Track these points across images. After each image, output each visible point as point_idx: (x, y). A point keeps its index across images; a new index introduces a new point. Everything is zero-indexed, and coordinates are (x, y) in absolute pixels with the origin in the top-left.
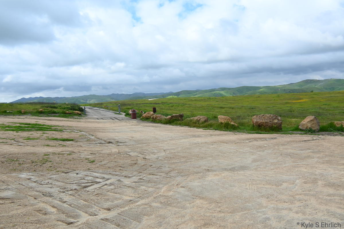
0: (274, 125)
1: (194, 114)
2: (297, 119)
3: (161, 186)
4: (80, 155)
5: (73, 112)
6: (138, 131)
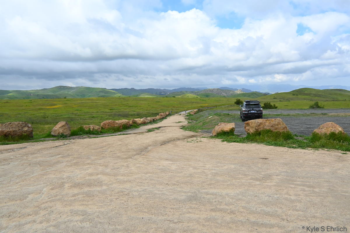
2: (50, 125)
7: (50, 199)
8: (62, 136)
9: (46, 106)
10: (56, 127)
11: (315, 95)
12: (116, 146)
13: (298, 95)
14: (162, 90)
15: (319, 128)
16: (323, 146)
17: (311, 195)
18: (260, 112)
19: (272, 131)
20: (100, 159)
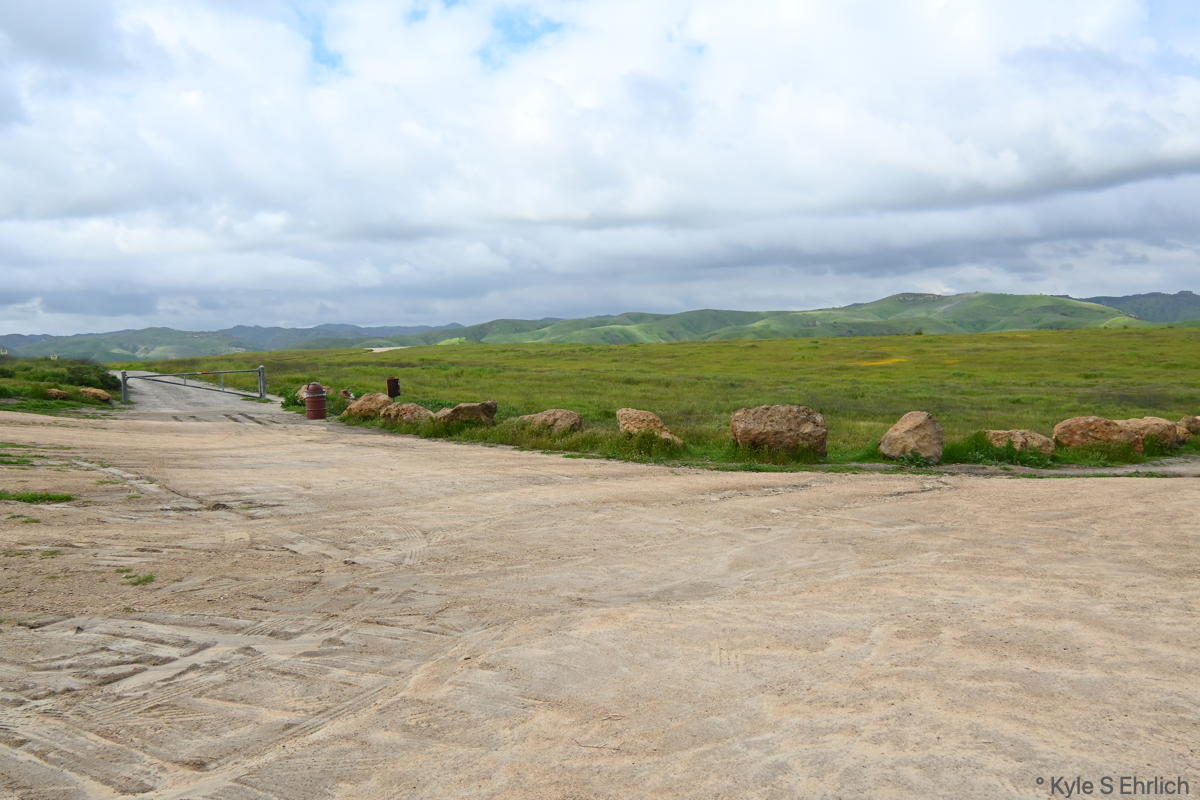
0: (801, 442)
1: (533, 403)
2: (873, 420)
3: (405, 664)
4: (95, 555)
5: (78, 393)
6: (330, 464)
8: (912, 462)
9: (859, 360)
10: (896, 430)
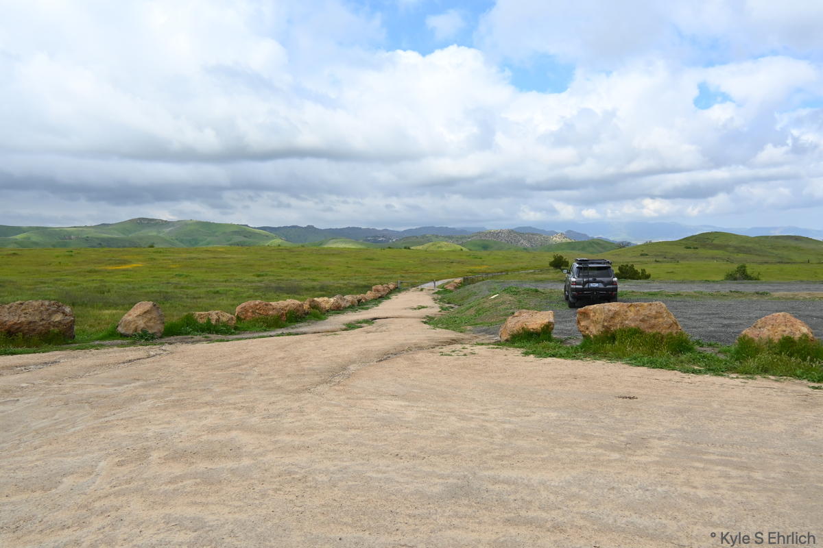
0: (52, 329)
2: (115, 308)
7: (116, 488)
8: (143, 337)
9: (106, 265)
10: (130, 315)
11: (739, 250)
12: (271, 361)
13: (697, 248)
14: (379, 231)
15: (755, 327)
16: (765, 370)
17: (745, 486)
18: (611, 286)
19: (642, 333)
20: (236, 393)
